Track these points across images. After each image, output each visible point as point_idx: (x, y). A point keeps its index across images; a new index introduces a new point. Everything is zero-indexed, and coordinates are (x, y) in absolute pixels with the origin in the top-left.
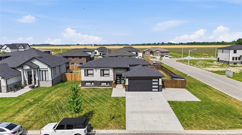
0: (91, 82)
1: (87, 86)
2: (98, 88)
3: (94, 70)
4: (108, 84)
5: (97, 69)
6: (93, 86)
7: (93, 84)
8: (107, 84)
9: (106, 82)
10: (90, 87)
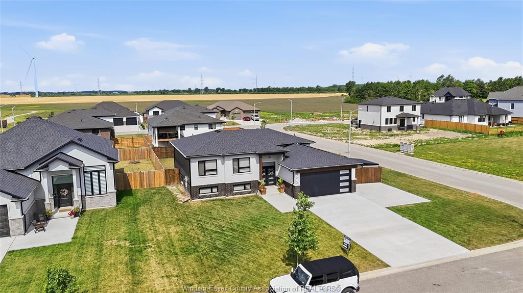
0: (211, 187)
1: (204, 197)
2: (227, 197)
3: (219, 162)
4: (248, 186)
5: (226, 158)
6: (216, 195)
7: (215, 190)
8: (245, 189)
9: (243, 185)
10: (209, 199)
